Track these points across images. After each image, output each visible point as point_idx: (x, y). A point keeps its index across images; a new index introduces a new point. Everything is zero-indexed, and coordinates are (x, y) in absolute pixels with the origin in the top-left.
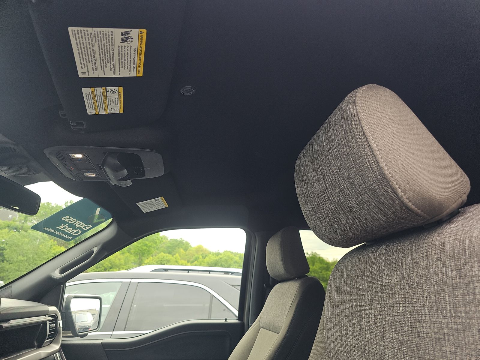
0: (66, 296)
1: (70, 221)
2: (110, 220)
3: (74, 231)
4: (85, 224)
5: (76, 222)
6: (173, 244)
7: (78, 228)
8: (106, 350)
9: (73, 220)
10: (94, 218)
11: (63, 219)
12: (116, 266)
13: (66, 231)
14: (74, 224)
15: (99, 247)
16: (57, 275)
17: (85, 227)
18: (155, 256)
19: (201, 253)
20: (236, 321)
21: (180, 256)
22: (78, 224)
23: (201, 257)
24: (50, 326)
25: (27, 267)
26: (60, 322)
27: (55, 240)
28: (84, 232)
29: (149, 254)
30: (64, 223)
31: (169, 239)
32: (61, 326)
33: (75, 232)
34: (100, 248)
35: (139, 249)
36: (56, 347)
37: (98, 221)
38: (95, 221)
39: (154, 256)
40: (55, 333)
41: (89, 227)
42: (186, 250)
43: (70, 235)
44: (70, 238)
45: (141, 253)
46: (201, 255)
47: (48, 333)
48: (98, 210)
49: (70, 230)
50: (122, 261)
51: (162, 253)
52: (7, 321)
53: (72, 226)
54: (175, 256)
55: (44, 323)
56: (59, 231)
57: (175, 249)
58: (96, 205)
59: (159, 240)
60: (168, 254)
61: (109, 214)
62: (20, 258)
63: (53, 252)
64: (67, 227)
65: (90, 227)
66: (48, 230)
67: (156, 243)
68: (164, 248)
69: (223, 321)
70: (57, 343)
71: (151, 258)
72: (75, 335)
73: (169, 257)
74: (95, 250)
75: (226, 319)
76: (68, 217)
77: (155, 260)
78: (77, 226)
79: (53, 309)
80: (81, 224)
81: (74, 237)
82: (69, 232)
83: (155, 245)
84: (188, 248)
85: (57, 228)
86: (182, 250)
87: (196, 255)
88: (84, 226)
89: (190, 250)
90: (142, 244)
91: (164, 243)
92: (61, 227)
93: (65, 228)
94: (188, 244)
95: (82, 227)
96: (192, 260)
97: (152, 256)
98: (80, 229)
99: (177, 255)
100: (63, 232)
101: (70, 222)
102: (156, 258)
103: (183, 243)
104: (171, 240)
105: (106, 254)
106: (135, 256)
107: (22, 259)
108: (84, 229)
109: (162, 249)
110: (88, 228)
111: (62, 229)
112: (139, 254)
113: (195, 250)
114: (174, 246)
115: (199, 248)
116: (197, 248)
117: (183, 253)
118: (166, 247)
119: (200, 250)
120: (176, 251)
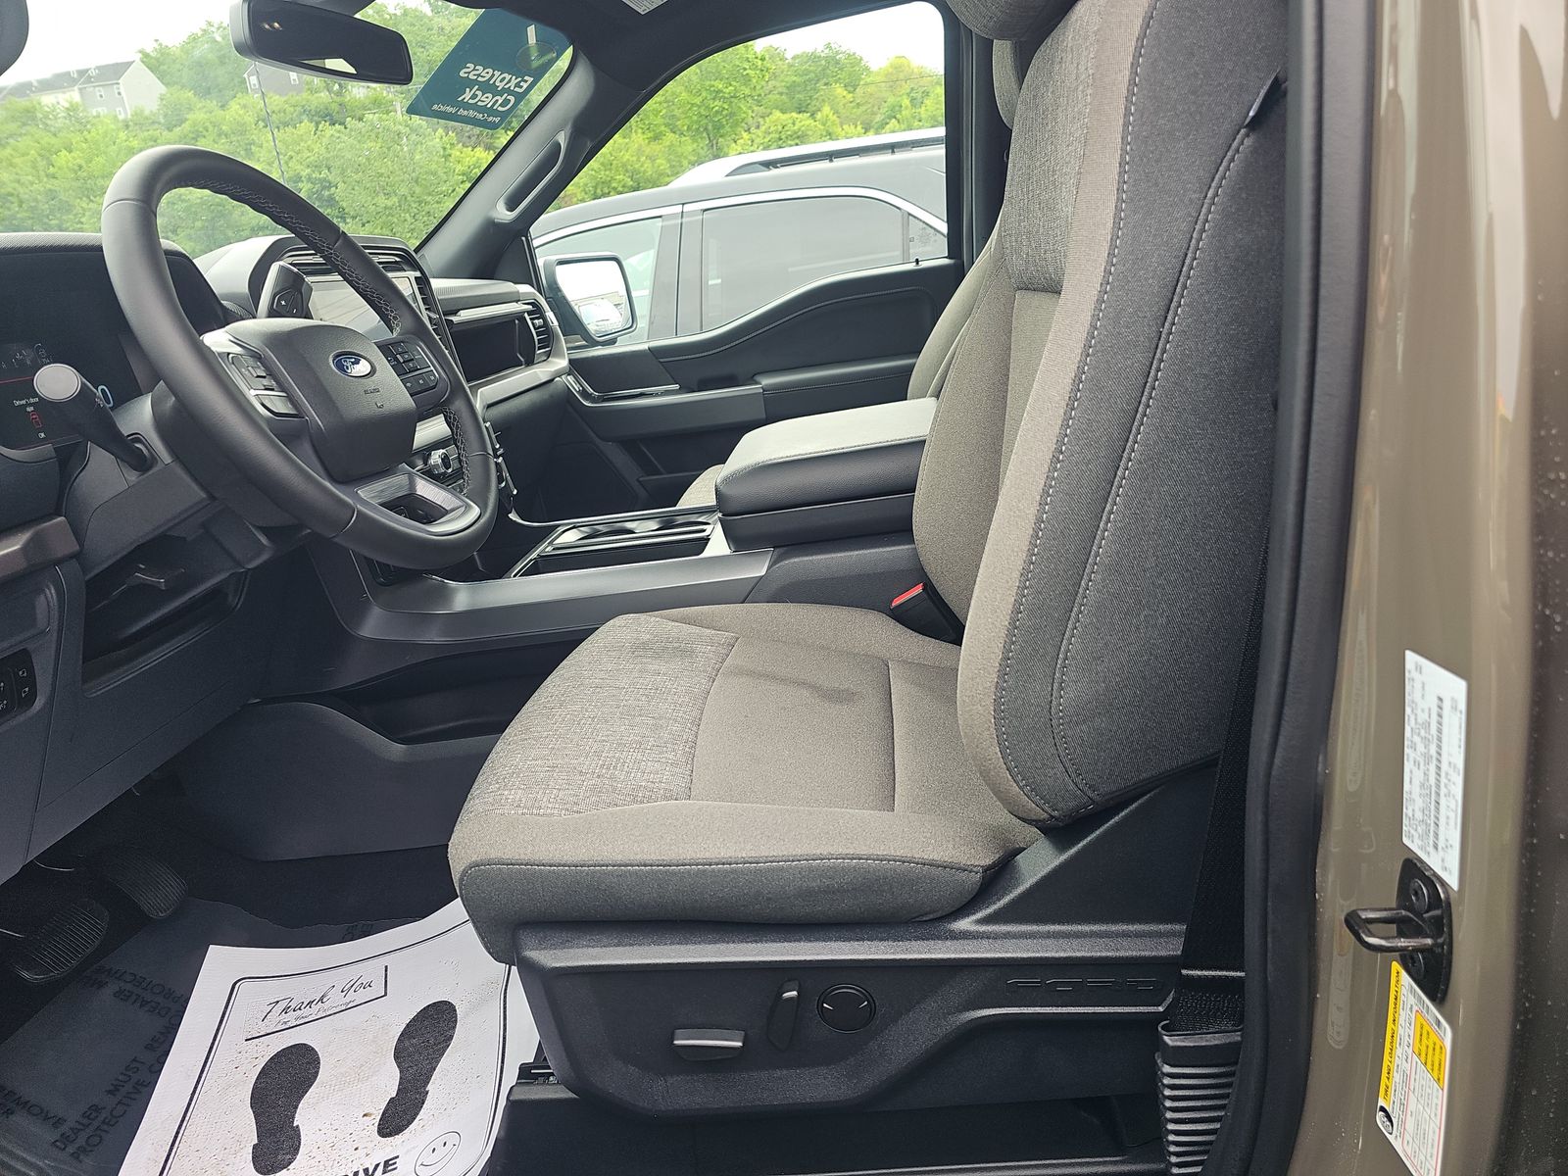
0: (540, 262)
1: (479, 75)
2: (569, 51)
3: (497, 101)
4: (514, 77)
5: (493, 75)
6: (807, 72)
7: (505, 90)
8: (662, 360)
9: (486, 74)
10: (529, 56)
11: (462, 74)
12: (648, 180)
13: (480, 103)
14: (491, 82)
15: (568, 128)
16: (504, 215)
17: (518, 85)
18: (758, 127)
19: (907, 88)
20: (947, 261)
21: (836, 112)
22: (503, 79)
23: (906, 102)
24: (533, 324)
25: (413, 226)
26: (550, 315)
27: (447, 130)
28: (520, 97)
29: (736, 124)
30: (471, 83)
31: (789, 55)
32: (556, 323)
33: (500, 102)
34: (571, 134)
35: (700, 115)
36: (562, 363)
37: (541, 62)
38: (535, 64)
39: (753, 130)
40: (548, 339)
41: (526, 81)
42: (855, 87)
43: (491, 111)
44: (497, 120)
45: (710, 127)
46: (908, 94)
47: (536, 338)
48: (531, 30)
49: (487, 100)
50: (662, 163)
51: (777, 114)
52: (455, 313)
53: (487, 87)
54: (819, 116)
55: (520, 316)
56: (467, 106)
57: (817, 91)
58: (522, 20)
59: (754, 67)
60: (794, 115)
61: (559, 36)
62: (382, 201)
63: (459, 168)
64: (479, 93)
65: (529, 82)
66: (443, 109)
67: (747, 79)
68: (781, 94)
69: (912, 266)
70: (560, 355)
71: (745, 135)
72: (593, 343)
73: (803, 121)
74: (562, 139)
75: (917, 261)
76: (471, 66)
77: (758, 141)
78: (500, 85)
79: (525, 289)
80: (505, 78)
81: (504, 116)
82: (489, 106)
83: (747, 91)
84: (860, 79)
85: (460, 99)
86: (839, 90)
87: (891, 100)
88: (514, 81)
89: (866, 84)
90: (704, 94)
91: (775, 76)
92: (467, 96)
93: (474, 96)
94: (855, 61)
95: (512, 85)
96: (878, 118)
97: (748, 130)
98: (509, 92)
99: (826, 109)
100: (475, 107)
101: (480, 79)
102: (760, 132)
103: (837, 62)
104: (794, 58)
105: (589, 145)
106: (694, 141)
107: (389, 203)
108: (517, 89)
109: (773, 97)
110: (525, 85)
111: (471, 101)
112: (706, 129)
113: (884, 79)
114: (810, 80)
115: (898, 68)
116: (890, 70)
117: (844, 101)
118: (785, 90)
119: (901, 76)
120: (821, 98)
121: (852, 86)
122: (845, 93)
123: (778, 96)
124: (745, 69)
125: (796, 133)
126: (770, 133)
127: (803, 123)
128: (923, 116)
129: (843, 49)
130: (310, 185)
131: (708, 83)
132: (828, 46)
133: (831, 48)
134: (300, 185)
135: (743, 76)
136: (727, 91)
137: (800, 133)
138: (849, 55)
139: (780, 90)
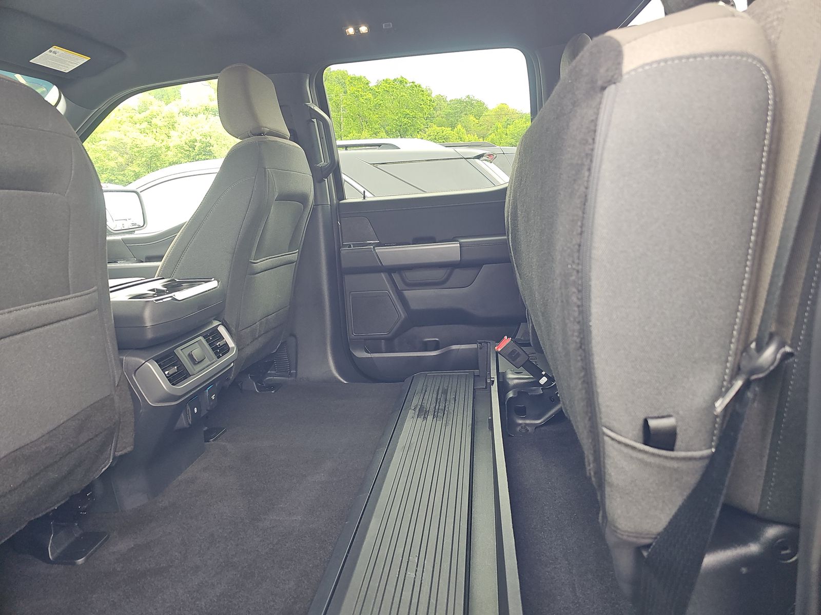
6: (456, 108)
19: (504, 119)
21: (466, 128)
29: (415, 130)
31: (448, 99)
42: (480, 117)
46: (505, 122)
51: (435, 127)
57: (460, 117)
59: (426, 104)
60: (445, 128)
67: (422, 110)
68: (443, 118)
83: (421, 115)
84: (483, 113)
86: (472, 118)
87: (497, 124)
89: (486, 116)
90: (399, 115)
91: (441, 109)
94: (481, 104)
99: (459, 126)
103: (472, 104)
104: (450, 101)
109: (437, 119)
112: (399, 131)
113: (494, 114)
114: (457, 112)
115: (501, 109)
116: (498, 110)
117: (474, 123)
118: (445, 116)
119: (503, 113)
120: (462, 121)
121: (478, 116)
122: (475, 119)
123: (441, 119)
124: (421, 105)
125: (443, 136)
126: (430, 136)
127: (447, 132)
128: (508, 133)
129: (475, 98)
130: (200, 144)
131: (402, 110)
132: (468, 97)
133: (469, 98)
134: (196, 144)
135: (420, 108)
136: (411, 114)
137: (446, 136)
138: (478, 101)
139: (443, 116)
